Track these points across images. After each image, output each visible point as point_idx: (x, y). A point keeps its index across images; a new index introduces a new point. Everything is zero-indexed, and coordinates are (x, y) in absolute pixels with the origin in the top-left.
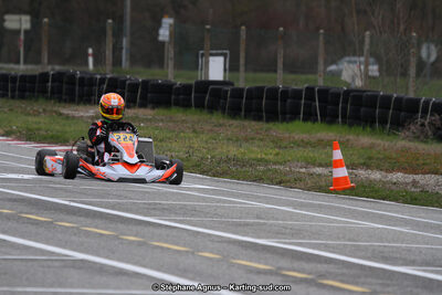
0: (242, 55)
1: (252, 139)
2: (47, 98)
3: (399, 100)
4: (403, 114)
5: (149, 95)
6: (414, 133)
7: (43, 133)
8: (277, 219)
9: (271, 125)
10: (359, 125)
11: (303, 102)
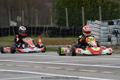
3: (37, 27)
4: (39, 31)
6: (43, 36)
11: (9, 30)
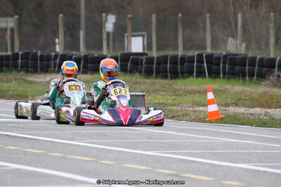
0: (154, 34)
1: (159, 90)
2: (18, 71)
3: (261, 60)
4: (264, 69)
5: (89, 65)
6: (273, 82)
7: (11, 93)
8: (163, 139)
9: (173, 81)
10: (235, 78)
11: (195, 64)
